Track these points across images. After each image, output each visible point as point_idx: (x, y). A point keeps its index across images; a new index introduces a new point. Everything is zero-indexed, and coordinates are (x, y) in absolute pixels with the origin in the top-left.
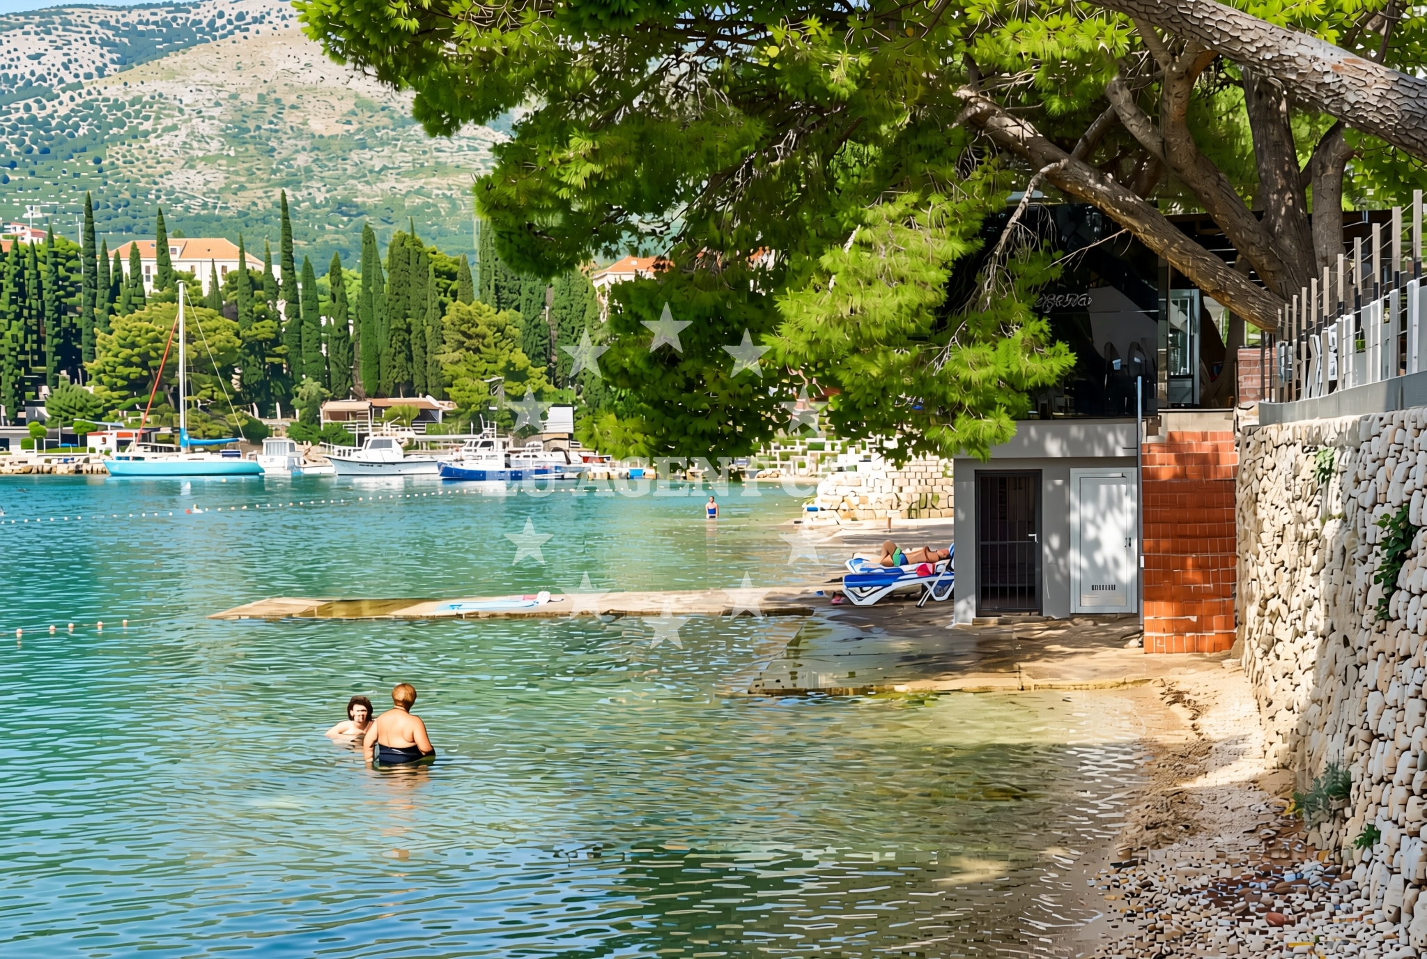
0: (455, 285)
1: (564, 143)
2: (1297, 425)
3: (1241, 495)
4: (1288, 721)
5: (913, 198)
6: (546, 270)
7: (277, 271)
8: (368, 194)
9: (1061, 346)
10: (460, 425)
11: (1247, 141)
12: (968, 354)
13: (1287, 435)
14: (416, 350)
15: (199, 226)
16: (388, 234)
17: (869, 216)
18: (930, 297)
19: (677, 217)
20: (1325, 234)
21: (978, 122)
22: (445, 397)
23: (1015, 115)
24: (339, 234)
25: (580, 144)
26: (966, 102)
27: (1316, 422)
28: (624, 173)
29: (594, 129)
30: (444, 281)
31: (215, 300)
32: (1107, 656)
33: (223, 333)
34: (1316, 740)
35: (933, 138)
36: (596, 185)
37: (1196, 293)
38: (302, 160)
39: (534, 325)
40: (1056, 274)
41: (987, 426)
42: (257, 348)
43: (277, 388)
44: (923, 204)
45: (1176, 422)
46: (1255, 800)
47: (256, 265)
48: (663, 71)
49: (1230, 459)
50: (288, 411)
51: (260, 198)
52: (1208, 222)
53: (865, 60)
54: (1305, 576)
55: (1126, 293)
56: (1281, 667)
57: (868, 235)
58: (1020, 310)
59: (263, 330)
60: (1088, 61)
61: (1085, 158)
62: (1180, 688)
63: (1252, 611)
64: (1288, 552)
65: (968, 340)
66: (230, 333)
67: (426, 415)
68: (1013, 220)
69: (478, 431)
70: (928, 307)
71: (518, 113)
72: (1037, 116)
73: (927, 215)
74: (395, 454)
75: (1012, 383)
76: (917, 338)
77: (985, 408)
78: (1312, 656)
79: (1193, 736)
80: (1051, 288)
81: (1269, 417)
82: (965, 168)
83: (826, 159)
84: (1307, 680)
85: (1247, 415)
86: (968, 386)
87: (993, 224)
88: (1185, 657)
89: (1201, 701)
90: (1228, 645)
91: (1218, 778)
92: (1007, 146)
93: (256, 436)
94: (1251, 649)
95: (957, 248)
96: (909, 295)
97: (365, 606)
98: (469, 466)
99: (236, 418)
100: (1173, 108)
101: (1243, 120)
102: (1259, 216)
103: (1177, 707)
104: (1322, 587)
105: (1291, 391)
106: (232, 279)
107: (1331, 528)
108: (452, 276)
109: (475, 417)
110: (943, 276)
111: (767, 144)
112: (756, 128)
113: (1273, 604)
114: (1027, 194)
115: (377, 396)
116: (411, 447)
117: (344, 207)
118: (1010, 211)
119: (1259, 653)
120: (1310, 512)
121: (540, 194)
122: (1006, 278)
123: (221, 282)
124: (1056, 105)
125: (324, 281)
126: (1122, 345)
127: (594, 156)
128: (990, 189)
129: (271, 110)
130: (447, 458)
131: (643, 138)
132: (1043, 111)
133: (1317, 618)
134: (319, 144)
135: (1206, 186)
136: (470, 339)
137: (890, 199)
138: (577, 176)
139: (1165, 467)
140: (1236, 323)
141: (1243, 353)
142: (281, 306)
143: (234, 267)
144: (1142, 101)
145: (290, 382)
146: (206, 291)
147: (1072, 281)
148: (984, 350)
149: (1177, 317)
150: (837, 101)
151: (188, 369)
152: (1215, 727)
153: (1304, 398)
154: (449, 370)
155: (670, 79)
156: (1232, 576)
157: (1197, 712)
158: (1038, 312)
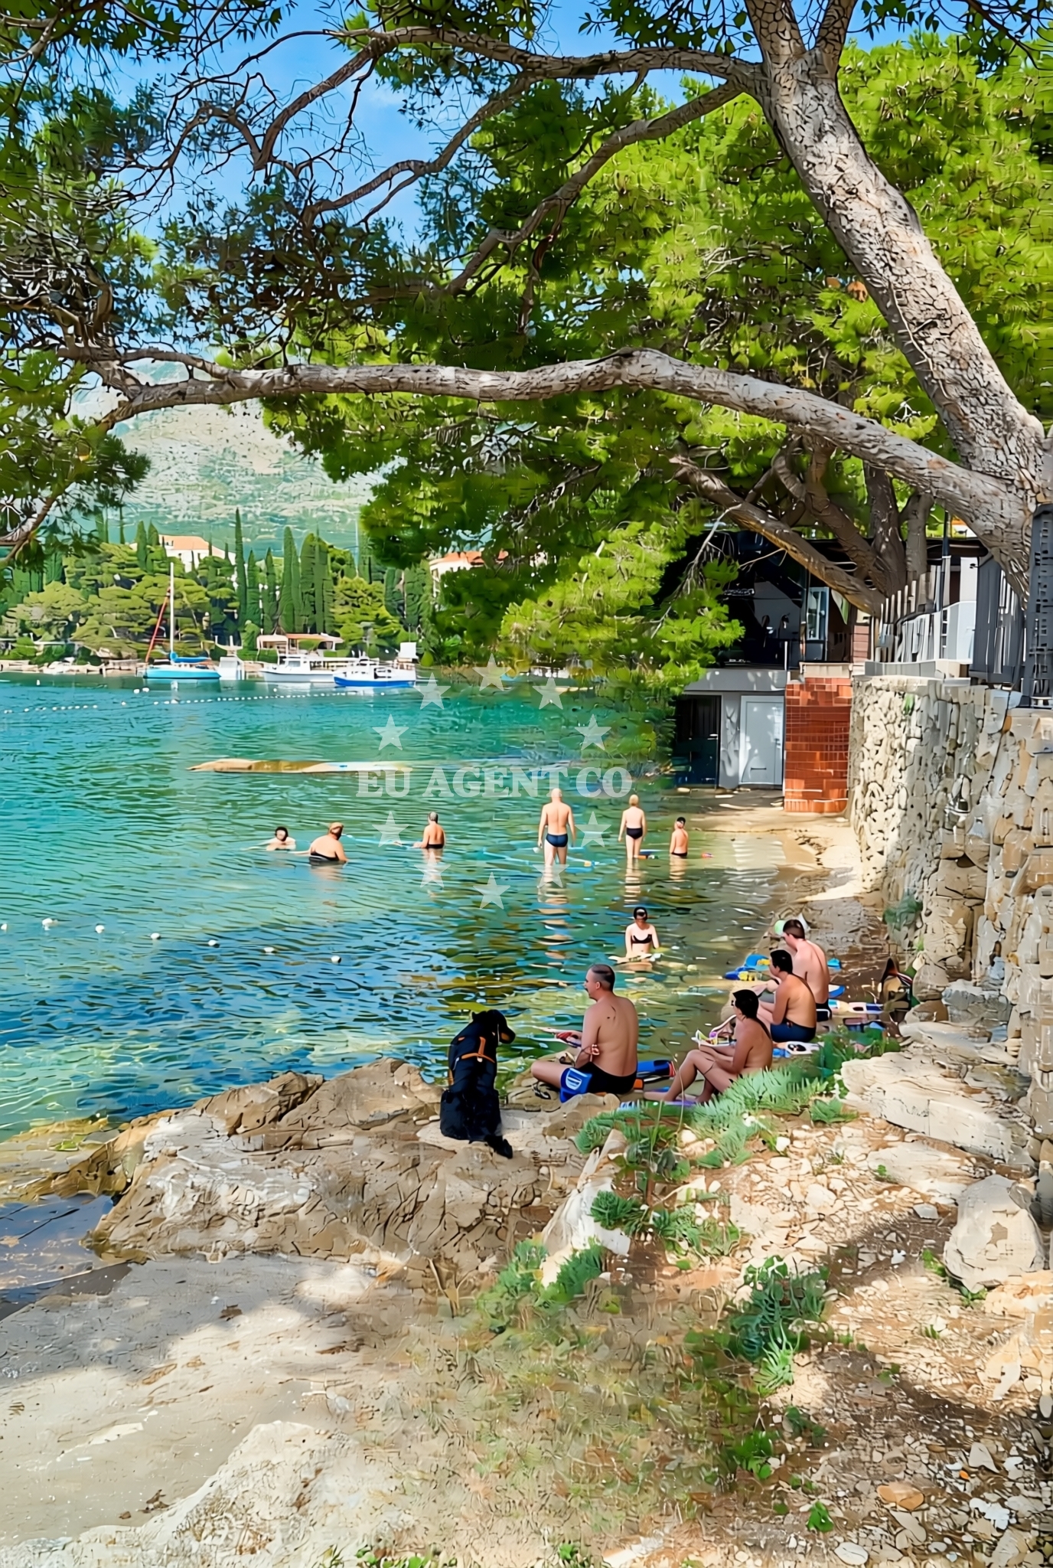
0: (344, 567)
1: (417, 486)
2: (891, 678)
3: (853, 717)
4: (880, 861)
5: (641, 525)
6: (404, 563)
7: (232, 557)
8: (290, 510)
9: (736, 622)
10: (346, 652)
11: (863, 493)
12: (676, 625)
13: (884, 684)
14: (318, 608)
15: (183, 529)
16: (301, 535)
17: (610, 537)
18: (650, 587)
19: (487, 535)
20: (915, 557)
21: (684, 479)
22: (337, 635)
23: (709, 473)
24: (271, 534)
25: (427, 489)
26: (678, 466)
27: (904, 678)
28: (454, 507)
29: (435, 480)
30: (336, 564)
31: (193, 574)
32: (762, 813)
33: (199, 595)
34: (899, 875)
35: (655, 489)
36: (436, 515)
37: (827, 590)
38: (248, 489)
39: (392, 593)
40: (735, 575)
41: (685, 670)
42: (219, 603)
43: (231, 626)
44: (646, 529)
45: (811, 671)
46: (857, 910)
47: (219, 554)
48: (481, 444)
49: (846, 694)
50: (237, 641)
51: (223, 511)
52: (835, 543)
53: (614, 438)
54: (894, 771)
55: (779, 587)
56: (876, 827)
57: (609, 548)
58: (708, 600)
59: (222, 593)
60: (760, 442)
61: (754, 503)
62: (808, 834)
63: (858, 789)
64: (882, 757)
65: (673, 616)
66: (202, 595)
67: (322, 645)
68: (707, 541)
69: (357, 656)
70: (650, 594)
71: (388, 468)
72: (724, 474)
73: (650, 536)
74: (304, 669)
75: (701, 645)
76: (642, 611)
77: (685, 658)
78: (897, 820)
79: (815, 865)
80: (732, 585)
81: (871, 670)
82: (675, 506)
83: (584, 500)
84: (893, 837)
85: (858, 668)
86: (672, 645)
87: (693, 543)
88: (813, 815)
89: (823, 845)
90: (841, 809)
91: (833, 894)
92: (705, 493)
93: (216, 655)
94: (855, 814)
95: (667, 558)
96: (636, 586)
97: (283, 764)
98: (350, 677)
99: (205, 644)
100: (816, 473)
101: (861, 480)
102: (870, 541)
103: (806, 847)
104: (904, 780)
105: (888, 655)
106: (203, 562)
107: (913, 744)
108: (342, 562)
109: (355, 647)
110: (658, 574)
111: (547, 490)
112: (541, 480)
113: (873, 787)
114: (716, 525)
115: (294, 632)
116: (314, 666)
117: (273, 518)
118: (706, 533)
119: (862, 816)
120: (898, 732)
121: (400, 518)
122: (701, 578)
123: (197, 563)
124: (738, 469)
125: (261, 564)
126: (775, 618)
127: (436, 497)
128: (691, 521)
129: (229, 457)
130: (339, 673)
131: (467, 487)
132: (729, 471)
133: (902, 798)
134: (260, 479)
135: (834, 521)
136: (353, 600)
137: (625, 526)
138: (425, 508)
139: (803, 698)
140: (853, 610)
141: (857, 629)
142: (234, 577)
143: (205, 554)
144: (795, 468)
145: (239, 623)
146: (188, 569)
147: (745, 580)
148: (685, 623)
149: (813, 603)
150: (594, 462)
151: (176, 616)
152: (830, 860)
153: (896, 662)
154: (339, 618)
155: (485, 449)
156: (845, 766)
157: (821, 850)
158: (720, 600)
